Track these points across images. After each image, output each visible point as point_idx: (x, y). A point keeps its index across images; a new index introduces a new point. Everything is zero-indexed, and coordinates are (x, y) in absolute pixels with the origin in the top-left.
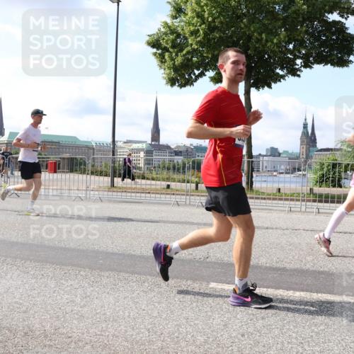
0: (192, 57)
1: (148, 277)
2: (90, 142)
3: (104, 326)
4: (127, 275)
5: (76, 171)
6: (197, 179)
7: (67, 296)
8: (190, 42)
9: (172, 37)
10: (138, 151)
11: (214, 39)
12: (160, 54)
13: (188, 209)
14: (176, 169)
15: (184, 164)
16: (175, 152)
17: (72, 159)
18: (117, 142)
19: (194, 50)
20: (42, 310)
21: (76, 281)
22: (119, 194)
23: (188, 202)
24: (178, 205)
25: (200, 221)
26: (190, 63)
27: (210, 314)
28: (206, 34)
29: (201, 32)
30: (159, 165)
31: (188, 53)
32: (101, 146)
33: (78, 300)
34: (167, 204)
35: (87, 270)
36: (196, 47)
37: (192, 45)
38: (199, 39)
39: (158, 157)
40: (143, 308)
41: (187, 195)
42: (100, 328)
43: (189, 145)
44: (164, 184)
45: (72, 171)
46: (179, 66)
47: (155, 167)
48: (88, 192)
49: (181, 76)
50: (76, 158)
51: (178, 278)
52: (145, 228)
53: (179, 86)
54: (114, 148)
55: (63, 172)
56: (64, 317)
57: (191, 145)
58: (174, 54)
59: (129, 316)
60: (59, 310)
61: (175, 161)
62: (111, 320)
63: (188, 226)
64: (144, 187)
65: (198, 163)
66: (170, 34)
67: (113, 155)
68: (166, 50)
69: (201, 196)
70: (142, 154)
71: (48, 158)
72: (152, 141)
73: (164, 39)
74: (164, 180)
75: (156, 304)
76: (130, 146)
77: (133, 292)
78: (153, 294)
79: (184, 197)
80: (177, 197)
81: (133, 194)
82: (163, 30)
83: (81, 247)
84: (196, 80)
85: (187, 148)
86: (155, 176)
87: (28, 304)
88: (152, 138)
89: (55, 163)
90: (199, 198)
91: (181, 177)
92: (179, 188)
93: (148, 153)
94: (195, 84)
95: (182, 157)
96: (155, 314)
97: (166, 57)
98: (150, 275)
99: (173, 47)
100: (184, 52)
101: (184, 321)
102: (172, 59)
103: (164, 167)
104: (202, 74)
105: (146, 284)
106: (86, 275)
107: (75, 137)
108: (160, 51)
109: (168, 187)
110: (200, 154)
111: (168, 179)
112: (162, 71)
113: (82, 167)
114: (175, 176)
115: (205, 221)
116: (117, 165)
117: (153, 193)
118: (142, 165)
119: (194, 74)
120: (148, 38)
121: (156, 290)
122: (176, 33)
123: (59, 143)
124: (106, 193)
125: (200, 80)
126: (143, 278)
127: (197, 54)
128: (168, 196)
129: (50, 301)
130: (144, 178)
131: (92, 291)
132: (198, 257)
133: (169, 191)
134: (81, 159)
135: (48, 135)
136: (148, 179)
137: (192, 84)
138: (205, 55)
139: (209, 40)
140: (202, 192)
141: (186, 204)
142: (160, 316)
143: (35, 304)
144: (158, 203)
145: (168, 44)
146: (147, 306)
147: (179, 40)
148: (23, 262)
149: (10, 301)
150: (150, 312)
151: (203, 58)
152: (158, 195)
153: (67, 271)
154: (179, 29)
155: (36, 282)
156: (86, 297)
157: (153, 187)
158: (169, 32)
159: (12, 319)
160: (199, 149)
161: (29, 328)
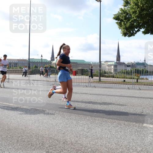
0: (134, 23)
1: (116, 120)
2: (90, 62)
3: (96, 141)
4: (107, 119)
5: (84, 74)
6: (137, 78)
7: (81, 128)
8: (133, 16)
9: (124, 15)
10: (111, 65)
11: (144, 14)
12: (119, 23)
13: (133, 91)
14: (128, 73)
15: (131, 71)
16: (127, 65)
17: (82, 70)
18: (102, 62)
19: (135, 20)
20: (71, 133)
21: (85, 121)
22: (103, 84)
23: (133, 87)
24: (129, 89)
25: (139, 96)
26: (133, 26)
27: (143, 138)
28: (140, 12)
29: (138, 12)
30: (120, 71)
31: (132, 21)
32: (94, 64)
33: (86, 129)
34: (124, 88)
35: (89, 117)
36: (136, 18)
37: (133, 17)
38: (136, 15)
39: (120, 68)
40: (113, 134)
41: (133, 84)
43: (133, 62)
44: (123, 80)
45: (82, 75)
46: (128, 27)
47: (118, 72)
48: (89, 84)
49: (129, 32)
50: (84, 69)
51: (129, 121)
52: (114, 99)
53: (128, 36)
54: (100, 64)
55: (79, 75)
56: (79, 136)
57: (134, 62)
58: (126, 22)
59: (107, 137)
60: (77, 133)
61: (127, 70)
62: (100, 138)
63: (133, 98)
64: (114, 81)
65: (137, 70)
66: (124, 13)
67: (100, 67)
68: (122, 20)
69: (139, 85)
70: (112, 67)
72: (117, 61)
73: (121, 16)
74: (122, 78)
75: (119, 133)
76: (107, 63)
77: (109, 127)
78: (118, 128)
79: (132, 85)
80: (129, 85)
81: (109, 84)
82: (120, 12)
83: (87, 107)
84: (136, 33)
85: (133, 63)
86: (118, 76)
87: (65, 130)
88: (117, 60)
89: (75, 71)
90: (138, 86)
91: (130, 76)
92: (129, 81)
93: (115, 66)
94: (135, 35)
95: (130, 68)
96: (119, 137)
97: (122, 24)
98: (117, 120)
99: (125, 19)
100: (130, 21)
101: (132, 140)
102: (125, 24)
103: (122, 72)
104: (138, 31)
105: (115, 124)
106: (89, 119)
107: (83, 60)
108: (119, 21)
109: (124, 81)
110: (138, 66)
111: (124, 78)
112: (121, 30)
113: (87, 73)
114: (127, 76)
115: (141, 96)
116: (101, 72)
117: (118, 84)
118: (112, 71)
119: (135, 31)
120: (114, 16)
121: (119, 126)
122: (126, 13)
123: (77, 63)
124: (97, 84)
125: (138, 33)
126: (114, 121)
127: (136, 22)
128: (124, 85)
129: (74, 129)
130: (113, 77)
131: (92, 126)
132: (138, 112)
133: (125, 83)
134: (86, 69)
135: (73, 60)
136: (115, 78)
137: (134, 35)
138: (140, 22)
139: (141, 15)
140: (140, 83)
141: (132, 89)
142: (121, 138)
143: (67, 131)
144: (120, 88)
145: (123, 18)
146: (115, 133)
147: (127, 16)
148: (63, 113)
149: (57, 129)
150: (116, 136)
151: (139, 23)
152: (120, 85)
153: (81, 117)
154: (127, 11)
155: (68, 121)
156: (89, 129)
157: (118, 81)
158: (123, 13)
159: (58, 136)
160: (138, 64)
161: (65, 140)
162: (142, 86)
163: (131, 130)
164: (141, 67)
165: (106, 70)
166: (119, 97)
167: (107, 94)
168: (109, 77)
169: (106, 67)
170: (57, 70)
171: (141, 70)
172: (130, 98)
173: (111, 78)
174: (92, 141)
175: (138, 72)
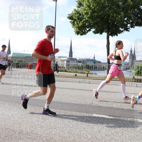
0: (86, 23)
1: (68, 111)
3: (51, 130)
4: (60, 110)
6: (87, 72)
7: (36, 118)
8: (85, 17)
9: (77, 15)
11: (95, 16)
12: (73, 22)
13: (83, 84)
14: (79, 68)
15: (82, 66)
16: (79, 61)
18: (56, 57)
20: (26, 124)
23: (84, 81)
24: (80, 83)
25: (89, 89)
26: (85, 25)
27: (93, 126)
28: (91, 14)
29: (89, 13)
30: (72, 66)
31: (84, 21)
34: (75, 82)
36: (87, 19)
37: (85, 18)
38: (88, 16)
39: (72, 63)
41: (84, 79)
42: (49, 131)
44: (74, 74)
46: (80, 27)
47: (70, 67)
49: (81, 31)
51: (80, 112)
52: (67, 92)
53: (80, 35)
54: (54, 59)
55: (34, 69)
56: (35, 126)
57: (85, 58)
58: (78, 22)
59: (61, 127)
60: (32, 124)
61: (79, 65)
62: (54, 128)
63: (84, 91)
64: (66, 75)
65: (88, 66)
67: (54, 62)
68: (75, 20)
69: (89, 79)
70: (65, 62)
71: (28, 63)
72: (69, 57)
73: (74, 16)
74: (74, 72)
75: (72, 122)
79: (82, 79)
80: (80, 79)
81: (62, 78)
82: (74, 12)
83: (41, 99)
84: (87, 32)
85: (84, 60)
86: (70, 71)
87: (20, 121)
88: (69, 55)
89: (31, 65)
90: (88, 80)
91: (81, 71)
92: (80, 76)
93: (68, 61)
94: (87, 34)
95: (81, 63)
96: (71, 126)
97: (75, 23)
99: (78, 19)
100: (83, 21)
101: (83, 129)
102: (78, 24)
103: (74, 67)
104: (89, 30)
108: (73, 21)
109: (76, 75)
110: (89, 62)
111: (76, 72)
112: (74, 29)
114: (79, 71)
117: (70, 78)
118: (65, 66)
119: (87, 30)
120: (68, 16)
122: (79, 13)
125: (89, 32)
126: (66, 111)
127: (88, 22)
128: (76, 79)
129: (29, 120)
130: (66, 71)
132: (88, 104)
133: (76, 77)
135: (29, 54)
136: (68, 72)
137: (85, 34)
138: (91, 22)
139: (92, 16)
140: (90, 77)
141: (83, 82)
142: (73, 127)
143: (23, 121)
144: (72, 82)
145: (76, 18)
146: (68, 123)
147: (80, 16)
148: (18, 104)
149: (13, 120)
150: (69, 125)
151: (90, 24)
152: (72, 79)
153: (36, 108)
154: (80, 12)
155: (24, 112)
156: (43, 119)
157: (70, 75)
158: (76, 13)
159: (14, 127)
160: (88, 60)
161: (21, 130)
162: (92, 80)
163: (82, 120)
164: (90, 63)
165: (59, 65)
166: (71, 90)
167: (61, 87)
168: (62, 71)
169: (59, 62)
170: (13, 64)
171: (91, 65)
172: (81, 91)
173: (64, 73)
174: (47, 131)
175: (89, 68)
